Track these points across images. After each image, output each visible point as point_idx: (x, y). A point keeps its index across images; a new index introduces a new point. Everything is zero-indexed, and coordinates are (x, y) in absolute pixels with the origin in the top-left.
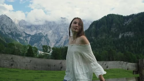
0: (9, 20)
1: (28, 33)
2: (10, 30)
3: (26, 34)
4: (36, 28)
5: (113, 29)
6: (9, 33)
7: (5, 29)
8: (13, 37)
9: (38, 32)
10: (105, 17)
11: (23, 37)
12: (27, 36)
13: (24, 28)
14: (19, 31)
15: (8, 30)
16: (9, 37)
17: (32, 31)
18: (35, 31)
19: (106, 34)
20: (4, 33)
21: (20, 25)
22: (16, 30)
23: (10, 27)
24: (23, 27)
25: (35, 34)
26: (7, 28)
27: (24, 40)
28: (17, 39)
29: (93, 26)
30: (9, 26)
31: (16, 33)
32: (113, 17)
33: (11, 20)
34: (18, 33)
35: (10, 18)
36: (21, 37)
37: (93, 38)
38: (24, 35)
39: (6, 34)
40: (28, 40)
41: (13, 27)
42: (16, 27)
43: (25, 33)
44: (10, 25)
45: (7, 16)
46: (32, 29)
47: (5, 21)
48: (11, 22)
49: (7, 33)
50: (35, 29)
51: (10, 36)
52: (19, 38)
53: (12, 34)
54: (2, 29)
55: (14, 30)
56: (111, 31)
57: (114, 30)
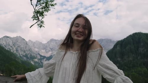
0: (24, 41)
1: (43, 55)
2: (24, 52)
3: (41, 56)
4: (51, 49)
5: (141, 50)
6: (23, 55)
7: (20, 51)
8: (28, 60)
9: (53, 53)
10: (130, 36)
11: (38, 59)
12: (42, 58)
13: (39, 50)
14: (34, 53)
15: (23, 52)
16: (23, 59)
17: (47, 52)
18: (50, 53)
19: (134, 55)
20: (18, 55)
21: (34, 46)
22: (31, 52)
23: (25, 48)
24: (37, 48)
25: (50, 56)
26: (22, 50)
27: (39, 62)
28: (32, 61)
29: (118, 46)
30: (23, 48)
31: (31, 55)
32: (140, 36)
33: (26, 41)
34: (32, 55)
35: (24, 40)
36: (36, 59)
37: (119, 59)
38: (39, 57)
39: (21, 57)
40: (43, 62)
41: (27, 49)
42: (31, 48)
43: (40, 54)
44: (25, 46)
45: (21, 37)
46: (47, 51)
47: (19, 43)
48: (25, 43)
49: (22, 55)
50: (50, 51)
51: (25, 58)
52: (34, 60)
53: (26, 56)
54: (17, 51)
55: (28, 52)
56: (139, 51)
57: (143, 50)
